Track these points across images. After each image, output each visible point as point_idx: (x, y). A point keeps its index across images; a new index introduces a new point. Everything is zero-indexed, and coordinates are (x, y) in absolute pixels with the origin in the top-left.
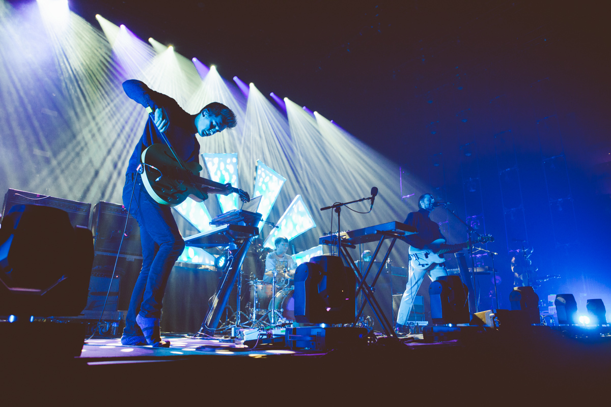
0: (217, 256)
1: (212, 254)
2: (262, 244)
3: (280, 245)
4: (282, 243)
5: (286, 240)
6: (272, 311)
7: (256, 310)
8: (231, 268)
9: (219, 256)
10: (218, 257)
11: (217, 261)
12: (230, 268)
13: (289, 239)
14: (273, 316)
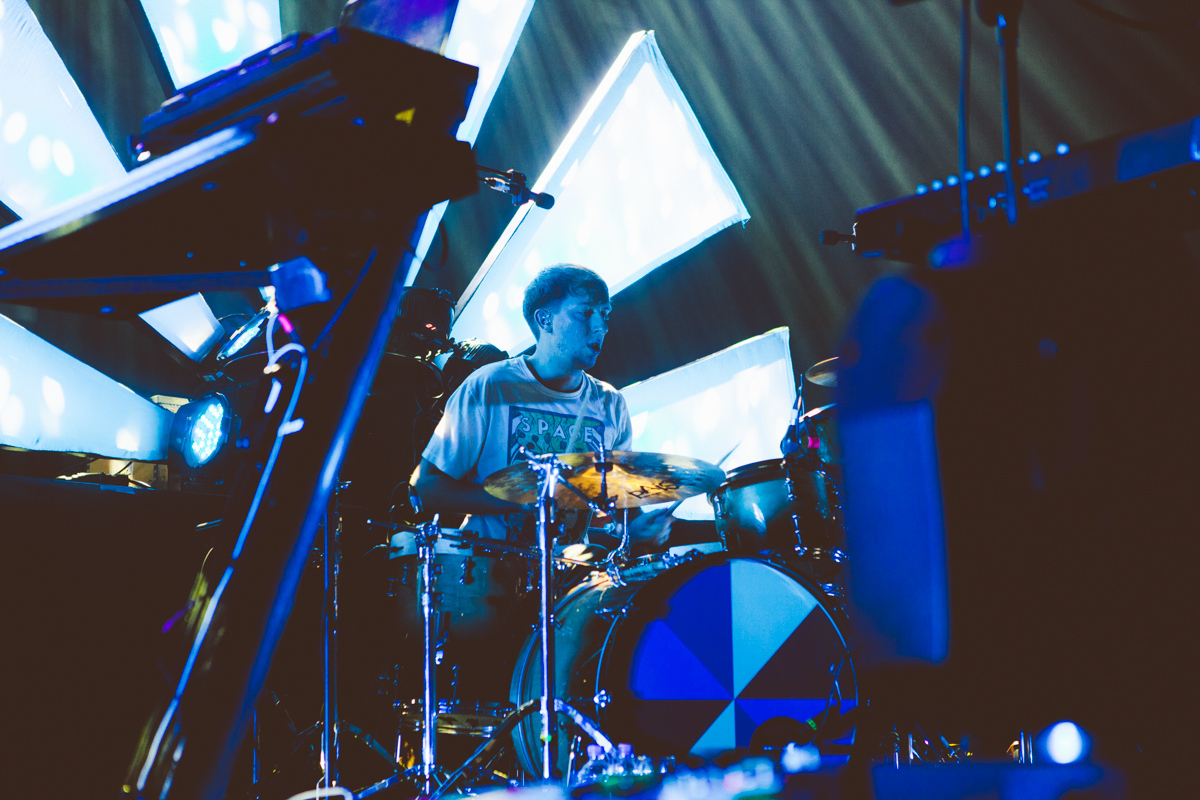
0: (174, 404)
1: (145, 390)
2: (446, 324)
3: (562, 318)
4: (571, 305)
5: (592, 285)
6: (544, 711)
7: (434, 707)
8: (297, 425)
9: (185, 401)
10: (183, 408)
11: (175, 431)
12: (291, 427)
13: (617, 279)
14: (545, 736)
